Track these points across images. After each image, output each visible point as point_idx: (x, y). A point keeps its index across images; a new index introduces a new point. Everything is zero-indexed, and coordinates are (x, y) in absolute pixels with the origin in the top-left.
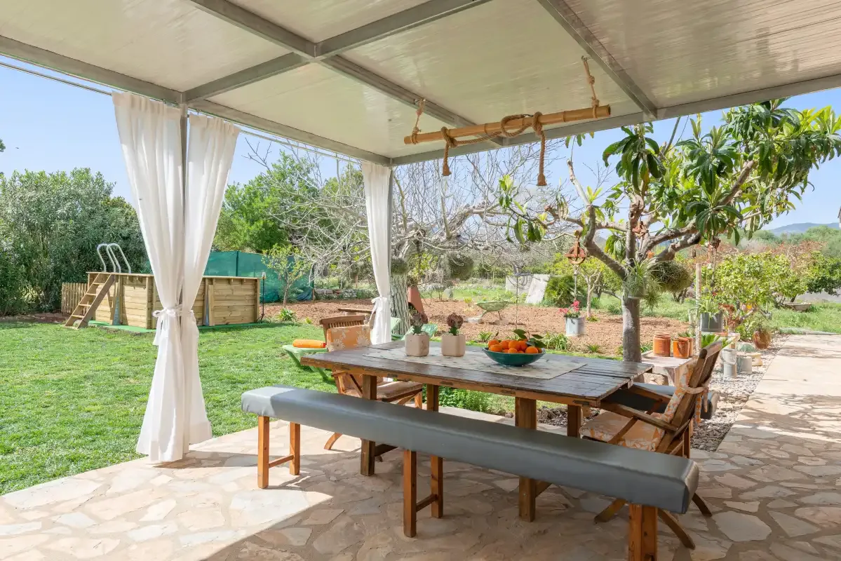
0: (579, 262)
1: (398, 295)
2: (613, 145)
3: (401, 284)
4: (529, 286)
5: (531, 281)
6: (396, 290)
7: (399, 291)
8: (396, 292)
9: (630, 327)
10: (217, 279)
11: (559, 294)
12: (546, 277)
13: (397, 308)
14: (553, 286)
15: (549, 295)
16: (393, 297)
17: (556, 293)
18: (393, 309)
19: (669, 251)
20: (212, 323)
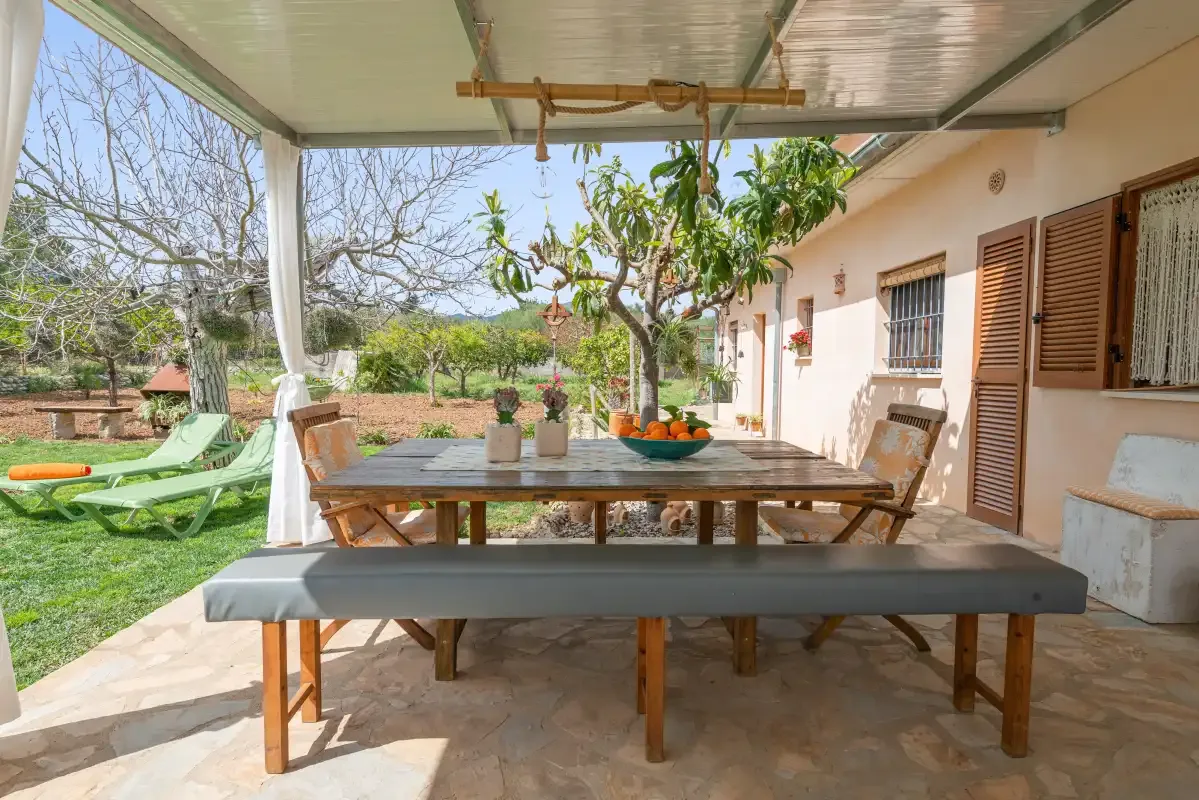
0: (558, 323)
1: (212, 377)
2: (661, 165)
3: (217, 360)
4: (333, 367)
5: (335, 358)
6: (207, 369)
7: (214, 371)
8: (207, 372)
9: (650, 402)
13: (209, 399)
14: (367, 364)
16: (202, 381)
18: (201, 401)
19: (698, 307)
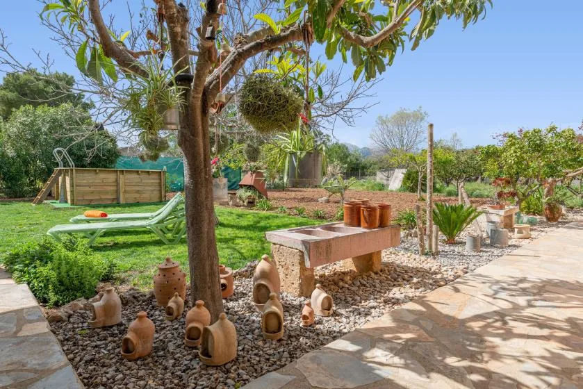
10: (126, 171)
11: (412, 183)
12: (404, 171)
14: (409, 177)
15: (405, 184)
17: (410, 182)
20: (122, 201)
